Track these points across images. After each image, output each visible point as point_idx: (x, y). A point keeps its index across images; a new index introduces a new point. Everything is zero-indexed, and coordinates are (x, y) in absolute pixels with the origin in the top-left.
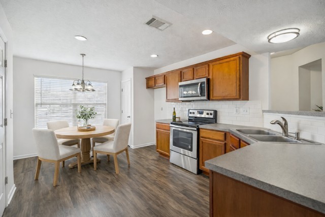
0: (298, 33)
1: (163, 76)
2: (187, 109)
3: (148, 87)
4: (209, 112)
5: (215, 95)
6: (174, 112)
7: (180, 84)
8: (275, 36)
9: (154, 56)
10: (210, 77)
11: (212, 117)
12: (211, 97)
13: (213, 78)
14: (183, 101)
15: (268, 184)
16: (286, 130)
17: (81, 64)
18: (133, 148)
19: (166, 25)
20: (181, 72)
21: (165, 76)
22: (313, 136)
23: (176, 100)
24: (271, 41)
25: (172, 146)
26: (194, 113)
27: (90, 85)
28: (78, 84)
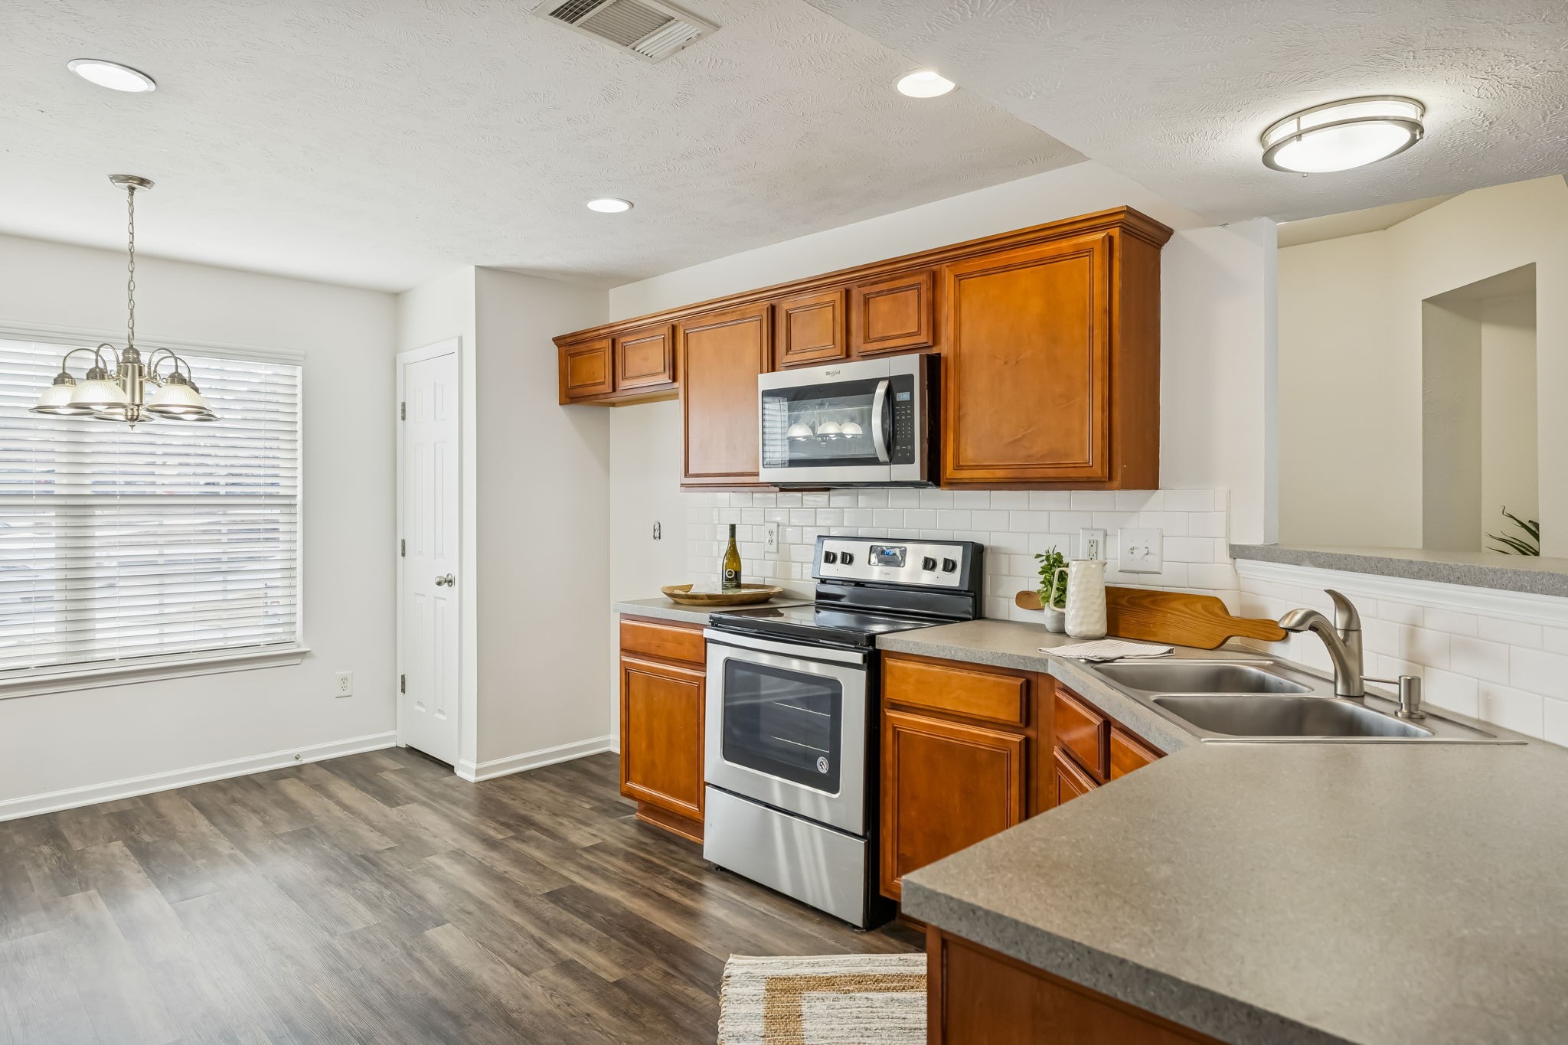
0: (1415, 126)
1: (666, 330)
2: (811, 535)
3: (573, 394)
4: (939, 553)
5: (969, 454)
6: (733, 553)
7: (768, 381)
8: (1298, 136)
9: (609, 206)
10: (945, 349)
11: (953, 580)
12: (949, 471)
13: (958, 355)
14: (785, 488)
15: (1242, 1005)
16: (1352, 665)
17: (122, 241)
18: (472, 778)
19: (682, 29)
20: (773, 308)
21: (674, 328)
22: (1487, 700)
23: (744, 482)
24: (1279, 159)
25: (715, 763)
26: (848, 559)
27: (177, 379)
28: (97, 374)
